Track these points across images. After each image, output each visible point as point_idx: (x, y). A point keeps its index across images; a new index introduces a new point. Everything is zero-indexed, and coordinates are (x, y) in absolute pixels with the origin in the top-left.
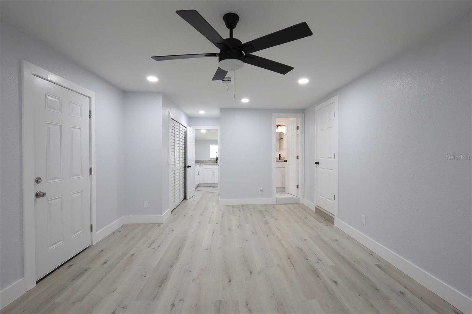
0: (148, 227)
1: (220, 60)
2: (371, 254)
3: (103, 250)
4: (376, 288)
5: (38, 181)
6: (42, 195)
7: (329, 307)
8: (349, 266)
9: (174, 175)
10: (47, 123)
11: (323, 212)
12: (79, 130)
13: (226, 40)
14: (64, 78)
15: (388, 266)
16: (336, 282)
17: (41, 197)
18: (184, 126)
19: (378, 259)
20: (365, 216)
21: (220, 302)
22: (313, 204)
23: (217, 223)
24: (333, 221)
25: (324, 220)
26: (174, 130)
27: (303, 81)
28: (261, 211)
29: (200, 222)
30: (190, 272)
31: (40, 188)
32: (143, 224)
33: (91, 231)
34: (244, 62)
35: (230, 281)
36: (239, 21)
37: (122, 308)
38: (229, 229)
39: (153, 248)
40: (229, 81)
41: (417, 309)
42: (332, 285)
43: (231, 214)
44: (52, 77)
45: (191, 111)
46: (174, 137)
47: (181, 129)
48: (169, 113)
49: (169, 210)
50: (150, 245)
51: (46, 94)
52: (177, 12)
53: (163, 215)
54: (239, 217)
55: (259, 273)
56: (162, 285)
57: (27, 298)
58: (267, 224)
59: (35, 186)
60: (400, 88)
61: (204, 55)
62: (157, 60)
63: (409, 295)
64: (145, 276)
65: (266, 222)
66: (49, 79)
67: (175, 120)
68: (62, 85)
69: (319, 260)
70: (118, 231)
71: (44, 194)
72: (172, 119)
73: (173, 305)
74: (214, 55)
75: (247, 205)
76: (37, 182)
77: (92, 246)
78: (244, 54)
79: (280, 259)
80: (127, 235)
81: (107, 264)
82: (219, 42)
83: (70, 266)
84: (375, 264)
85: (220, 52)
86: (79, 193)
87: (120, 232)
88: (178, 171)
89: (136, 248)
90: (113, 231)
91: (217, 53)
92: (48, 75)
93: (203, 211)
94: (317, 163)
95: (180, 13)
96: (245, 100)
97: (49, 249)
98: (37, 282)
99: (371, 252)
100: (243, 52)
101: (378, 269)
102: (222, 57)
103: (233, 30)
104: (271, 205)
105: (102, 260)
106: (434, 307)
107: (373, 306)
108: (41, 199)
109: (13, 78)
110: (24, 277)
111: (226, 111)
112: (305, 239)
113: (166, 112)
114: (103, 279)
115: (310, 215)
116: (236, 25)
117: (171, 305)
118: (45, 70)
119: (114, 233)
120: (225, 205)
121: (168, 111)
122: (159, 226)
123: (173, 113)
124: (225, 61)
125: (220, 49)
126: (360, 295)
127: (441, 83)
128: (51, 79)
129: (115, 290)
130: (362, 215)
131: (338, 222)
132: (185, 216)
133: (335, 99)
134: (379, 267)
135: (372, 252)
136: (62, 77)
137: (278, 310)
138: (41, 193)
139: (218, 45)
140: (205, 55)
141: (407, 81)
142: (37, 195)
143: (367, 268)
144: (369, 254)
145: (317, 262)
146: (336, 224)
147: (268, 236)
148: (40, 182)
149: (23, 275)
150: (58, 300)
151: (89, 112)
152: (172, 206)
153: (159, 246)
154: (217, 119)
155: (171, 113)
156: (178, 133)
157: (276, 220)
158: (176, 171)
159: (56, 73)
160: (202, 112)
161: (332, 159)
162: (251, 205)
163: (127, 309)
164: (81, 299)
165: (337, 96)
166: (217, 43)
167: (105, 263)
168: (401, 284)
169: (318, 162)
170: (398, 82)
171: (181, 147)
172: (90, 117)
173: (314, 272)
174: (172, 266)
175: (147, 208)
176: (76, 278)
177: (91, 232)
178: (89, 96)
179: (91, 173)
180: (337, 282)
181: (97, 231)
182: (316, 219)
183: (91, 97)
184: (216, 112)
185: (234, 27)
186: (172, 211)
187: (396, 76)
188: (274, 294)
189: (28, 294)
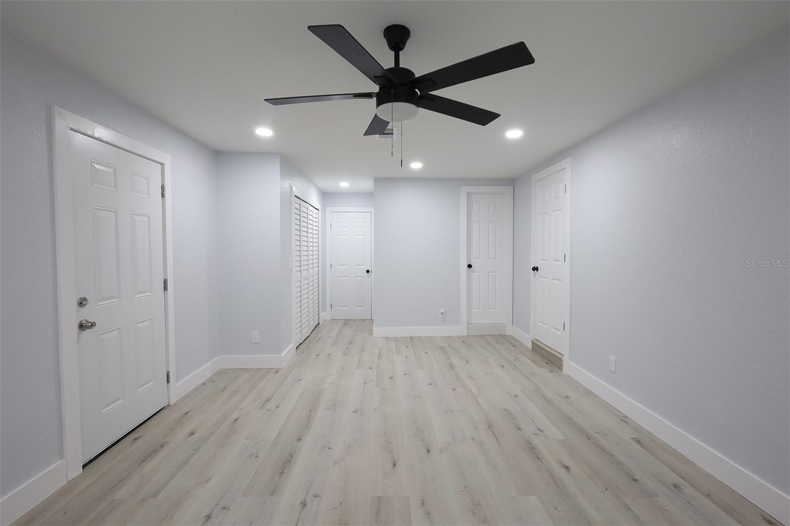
0: (258, 374)
1: (379, 104)
2: (625, 420)
3: (187, 413)
4: (633, 478)
5: (82, 303)
6: (89, 326)
7: (556, 508)
8: (588, 440)
9: (299, 288)
10: (95, 208)
11: (544, 350)
12: (147, 218)
13: (389, 70)
14: (119, 132)
15: (653, 441)
16: (567, 468)
17: (87, 330)
18: (315, 208)
19: (637, 429)
20: (614, 358)
21: (380, 500)
22: (528, 336)
23: (370, 368)
24: (562, 365)
25: (547, 363)
26: (300, 215)
27: (514, 134)
28: (442, 348)
29: (342, 367)
30: (329, 450)
31: (86, 314)
32: (249, 370)
33: (168, 381)
34: (418, 106)
35: (395, 465)
36: (410, 38)
37: (222, 508)
38: (391, 378)
39: (269, 410)
40: (390, 134)
41: (701, 514)
42: (561, 473)
43: (393, 353)
44: (101, 132)
45: (327, 184)
46: (300, 226)
47: (310, 213)
48: (291, 187)
49: (292, 346)
50: (264, 405)
51: (93, 161)
52: (309, 28)
53: (282, 355)
54: (406, 357)
55: (441, 451)
56: (286, 471)
57: (70, 492)
58: (453, 369)
59: (78, 311)
60: (677, 146)
61: (352, 95)
62: (274, 105)
63: (688, 489)
64: (256, 457)
65: (452, 367)
66: (96, 136)
67: (300, 199)
68: (118, 145)
69: (539, 429)
70: (212, 380)
71: (93, 325)
72: (296, 196)
73: (304, 505)
74: (368, 95)
75: (419, 338)
76: (81, 305)
77: (170, 406)
78: (419, 93)
79: (476, 428)
80: (225, 387)
81: (195, 437)
82: (376, 75)
83: (136, 439)
84: (631, 438)
85: (378, 90)
86: (147, 322)
87: (215, 382)
88: (306, 282)
89: (241, 409)
90: (202, 381)
91: (374, 93)
92: (95, 130)
93: (347, 348)
94: (535, 269)
95: (315, 29)
96: (416, 165)
97: (102, 412)
98: (84, 466)
99: (624, 417)
100: (417, 90)
101: (635, 445)
102: (382, 99)
103: (400, 52)
104: (459, 337)
105: (187, 430)
106: (730, 511)
107: (629, 509)
108: (87, 332)
109: (39, 135)
110: (62, 459)
111: (384, 182)
112: (515, 396)
113: (287, 184)
114: (190, 460)
115: (523, 354)
116: (404, 44)
117: (301, 504)
118: (89, 121)
119: (204, 384)
120: (384, 338)
121: (290, 184)
122: (277, 372)
123: (298, 186)
124: (387, 106)
125: (378, 86)
126: (606, 490)
127: (748, 140)
128: (100, 136)
129: (209, 480)
130: (611, 356)
131: (570, 367)
132: (318, 355)
133: (567, 163)
134: (638, 442)
135: (627, 417)
136: (116, 131)
137: (474, 513)
138: (87, 322)
139: (375, 79)
140: (354, 96)
141: (689, 136)
142: (82, 327)
143: (618, 444)
144: (622, 420)
145: (536, 434)
146: (565, 370)
147: (454, 389)
148: (85, 305)
149: (61, 454)
150: (118, 495)
151: (162, 188)
152: (297, 339)
153: (277, 407)
154: (369, 196)
155: (293, 187)
156: (306, 220)
157: (468, 362)
158: (303, 283)
159: (107, 126)
160: (344, 185)
161: (561, 263)
162: (426, 337)
163: (229, 510)
164: (156, 495)
165: (570, 157)
166: (375, 77)
167: (192, 434)
168: (673, 470)
169: (537, 267)
170: (674, 137)
171: (310, 242)
172: (163, 195)
173: (532, 450)
174: (299, 440)
175: (258, 343)
176: (146, 460)
177: (168, 384)
178: (161, 161)
179: (165, 288)
180: (570, 467)
181: (177, 381)
182: (532, 361)
183: (164, 164)
184: (367, 184)
185: (401, 49)
186: (296, 348)
187: (671, 126)
188: (466, 487)
189: (71, 486)
